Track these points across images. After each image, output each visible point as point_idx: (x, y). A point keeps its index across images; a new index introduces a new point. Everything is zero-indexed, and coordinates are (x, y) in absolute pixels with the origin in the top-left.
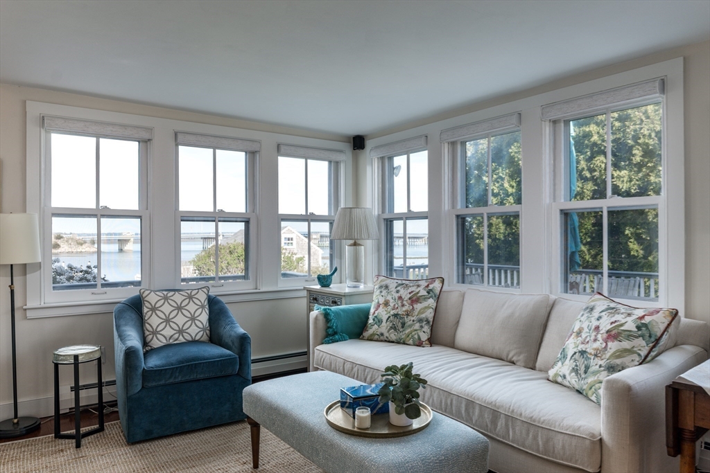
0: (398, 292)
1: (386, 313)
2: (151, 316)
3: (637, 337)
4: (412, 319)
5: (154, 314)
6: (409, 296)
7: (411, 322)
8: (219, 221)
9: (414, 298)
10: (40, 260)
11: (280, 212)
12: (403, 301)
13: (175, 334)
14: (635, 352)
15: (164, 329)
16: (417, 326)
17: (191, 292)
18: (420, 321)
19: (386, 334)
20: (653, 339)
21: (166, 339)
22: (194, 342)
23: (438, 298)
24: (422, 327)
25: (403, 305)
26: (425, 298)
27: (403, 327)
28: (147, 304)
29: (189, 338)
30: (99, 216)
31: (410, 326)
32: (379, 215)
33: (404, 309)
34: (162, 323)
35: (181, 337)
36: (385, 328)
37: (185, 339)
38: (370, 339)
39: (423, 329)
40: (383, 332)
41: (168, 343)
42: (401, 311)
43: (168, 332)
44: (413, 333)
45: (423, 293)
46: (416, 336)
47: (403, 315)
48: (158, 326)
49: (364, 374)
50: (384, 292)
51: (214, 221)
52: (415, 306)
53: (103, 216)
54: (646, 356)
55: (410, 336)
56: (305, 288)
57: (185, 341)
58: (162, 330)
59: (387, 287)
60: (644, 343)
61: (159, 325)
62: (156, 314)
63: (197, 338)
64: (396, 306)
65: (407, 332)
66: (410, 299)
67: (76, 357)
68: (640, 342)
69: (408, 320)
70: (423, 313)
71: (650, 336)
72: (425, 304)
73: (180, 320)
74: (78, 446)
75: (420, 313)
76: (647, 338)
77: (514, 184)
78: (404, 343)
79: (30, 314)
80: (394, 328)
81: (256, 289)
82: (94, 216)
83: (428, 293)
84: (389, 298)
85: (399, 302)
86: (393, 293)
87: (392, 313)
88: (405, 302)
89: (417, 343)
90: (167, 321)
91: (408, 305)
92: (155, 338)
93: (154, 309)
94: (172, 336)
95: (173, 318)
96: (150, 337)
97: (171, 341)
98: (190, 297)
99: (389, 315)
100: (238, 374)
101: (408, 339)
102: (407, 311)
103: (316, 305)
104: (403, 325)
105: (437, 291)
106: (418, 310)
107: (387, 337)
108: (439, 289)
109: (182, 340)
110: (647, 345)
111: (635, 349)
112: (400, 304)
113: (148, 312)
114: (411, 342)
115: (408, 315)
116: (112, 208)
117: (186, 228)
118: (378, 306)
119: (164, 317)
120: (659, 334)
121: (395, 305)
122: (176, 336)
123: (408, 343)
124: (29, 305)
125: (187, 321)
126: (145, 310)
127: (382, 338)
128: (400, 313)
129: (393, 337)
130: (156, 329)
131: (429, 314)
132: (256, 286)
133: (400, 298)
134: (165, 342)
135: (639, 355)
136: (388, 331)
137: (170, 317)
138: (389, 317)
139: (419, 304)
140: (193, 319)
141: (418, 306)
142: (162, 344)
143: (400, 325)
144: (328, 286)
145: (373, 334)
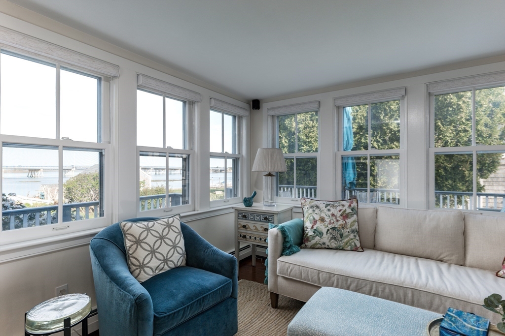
0: (329, 210)
1: (324, 227)
2: (136, 249)
4: (347, 230)
5: (139, 246)
6: (340, 213)
7: (347, 233)
8: (169, 156)
9: (344, 215)
11: (211, 151)
12: (336, 217)
13: (161, 264)
15: (150, 261)
16: (352, 236)
17: (168, 220)
18: (353, 231)
19: (328, 243)
21: (153, 270)
23: (357, 213)
24: (355, 236)
25: (338, 221)
26: (352, 215)
27: (341, 237)
28: (129, 237)
29: (172, 266)
30: (61, 147)
31: (347, 236)
34: (148, 255)
35: (166, 266)
36: (326, 239)
37: (169, 267)
38: (313, 248)
39: (356, 238)
40: (324, 242)
41: (155, 274)
42: (337, 225)
43: (154, 263)
44: (350, 242)
45: (349, 211)
46: (353, 244)
47: (339, 228)
48: (144, 259)
49: (346, 283)
50: (317, 211)
51: (165, 156)
52: (347, 221)
53: (65, 148)
55: (348, 244)
56: (233, 208)
57: (169, 269)
58: (149, 262)
59: (317, 207)
61: (145, 257)
62: (141, 247)
63: (179, 264)
64: (332, 221)
65: (345, 241)
66: (341, 215)
69: (345, 232)
70: (353, 226)
73: (164, 249)
75: (352, 225)
77: (287, 141)
78: (343, 249)
80: (334, 238)
81: (195, 210)
82: (55, 147)
83: (352, 210)
84: (323, 215)
85: (334, 218)
86: (325, 211)
87: (330, 226)
88: (338, 218)
89: (354, 249)
90: (153, 252)
91: (341, 221)
92: (142, 271)
93: (138, 242)
94: (158, 266)
95: (157, 249)
96: (138, 271)
97: (157, 272)
98: (169, 226)
99: (327, 228)
100: (231, 296)
101: (347, 246)
102: (341, 225)
103: (269, 223)
104: (341, 236)
105: (356, 209)
106: (350, 223)
107: (328, 246)
108: (357, 207)
109: (167, 268)
112: (335, 220)
113: (132, 245)
114: (348, 248)
115: (343, 228)
116: (74, 139)
118: (315, 222)
119: (149, 249)
121: (330, 220)
122: (162, 266)
123: (346, 249)
125: (170, 250)
126: (128, 244)
127: (323, 246)
128: (336, 226)
129: (333, 244)
130: (143, 262)
131: (356, 226)
132: (195, 208)
133: (333, 215)
134: (152, 274)
136: (330, 241)
137: (155, 248)
138: (328, 230)
139: (349, 219)
140: (174, 246)
141: (349, 221)
142: (150, 277)
143: (339, 236)
144: (250, 206)
145: (316, 244)
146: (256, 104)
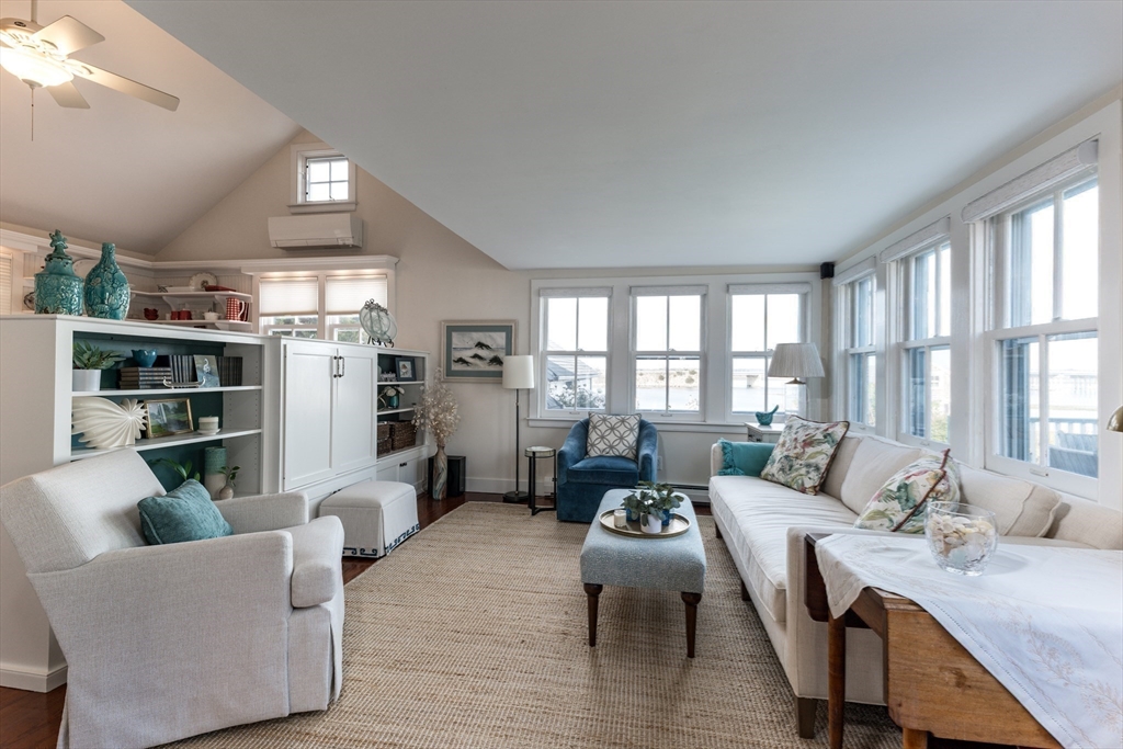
0: (796, 433)
1: (780, 453)
2: (593, 433)
3: (893, 499)
4: (801, 462)
6: (806, 438)
7: (799, 465)
9: (809, 442)
10: (532, 386)
12: (797, 442)
13: (607, 448)
14: (887, 516)
15: (599, 443)
16: (803, 471)
17: (624, 417)
18: (808, 466)
19: (777, 475)
20: (911, 505)
21: (600, 451)
22: (621, 457)
23: (839, 445)
24: (808, 472)
25: (796, 448)
26: (820, 442)
27: (790, 470)
28: (591, 423)
31: (797, 470)
32: (846, 350)
33: (796, 451)
34: (598, 438)
35: (611, 451)
36: (777, 469)
37: (614, 453)
38: (765, 479)
39: (810, 476)
40: (774, 472)
43: (602, 446)
44: (799, 478)
45: (821, 437)
46: (801, 481)
47: (793, 457)
48: (596, 441)
51: (666, 359)
52: (807, 450)
54: (900, 525)
55: (796, 480)
57: (614, 455)
59: (791, 427)
60: (898, 507)
62: (596, 432)
64: (790, 448)
65: (793, 475)
66: (804, 441)
67: (534, 453)
68: (895, 505)
69: (796, 465)
70: (813, 458)
71: (907, 500)
72: (818, 448)
73: (612, 438)
74: (533, 514)
75: (810, 457)
76: (903, 501)
78: (789, 487)
79: (531, 423)
80: (783, 469)
81: (704, 421)
83: (825, 437)
84: (787, 438)
85: (794, 444)
86: (792, 434)
87: (785, 454)
88: (798, 445)
89: (801, 489)
90: (603, 437)
91: (800, 448)
92: (592, 449)
94: (605, 449)
96: (590, 448)
97: (603, 453)
98: (623, 421)
99: (782, 456)
101: (793, 483)
102: (797, 454)
104: (791, 467)
105: (838, 437)
106: (809, 454)
107: (777, 478)
108: (841, 435)
109: (611, 453)
110: (903, 510)
111: (888, 512)
112: (794, 446)
113: (591, 429)
114: (795, 487)
115: (797, 458)
116: (587, 350)
117: (640, 364)
119: (601, 434)
120: (919, 500)
121: (789, 446)
122: (608, 450)
123: (792, 487)
124: (531, 417)
125: (617, 440)
126: (590, 427)
127: (773, 478)
128: (792, 455)
129: (781, 478)
130: (594, 443)
131: (823, 461)
132: (705, 419)
133: (797, 439)
134: (600, 453)
135: (891, 520)
137: (605, 435)
138: (782, 458)
139: (812, 448)
140: (621, 438)
141: (810, 450)
142: (597, 455)
143: (788, 467)
144: (767, 424)
145: (767, 474)
146: (827, 270)
